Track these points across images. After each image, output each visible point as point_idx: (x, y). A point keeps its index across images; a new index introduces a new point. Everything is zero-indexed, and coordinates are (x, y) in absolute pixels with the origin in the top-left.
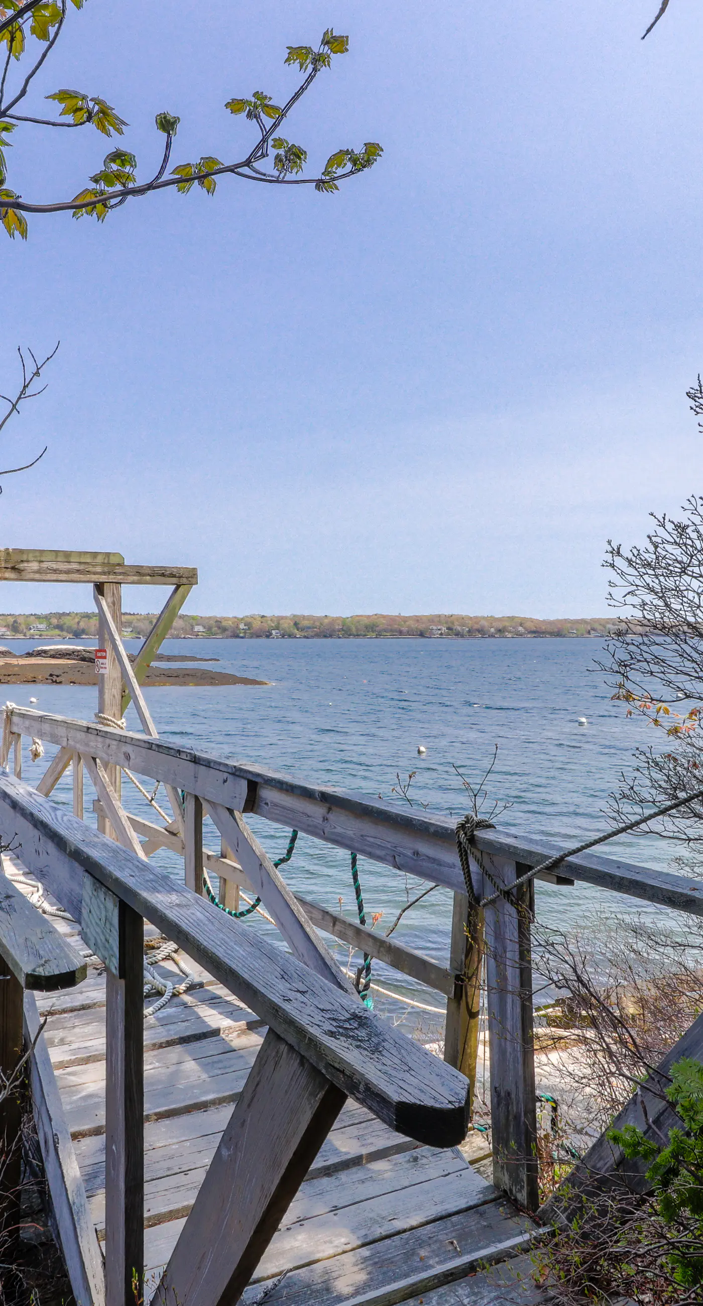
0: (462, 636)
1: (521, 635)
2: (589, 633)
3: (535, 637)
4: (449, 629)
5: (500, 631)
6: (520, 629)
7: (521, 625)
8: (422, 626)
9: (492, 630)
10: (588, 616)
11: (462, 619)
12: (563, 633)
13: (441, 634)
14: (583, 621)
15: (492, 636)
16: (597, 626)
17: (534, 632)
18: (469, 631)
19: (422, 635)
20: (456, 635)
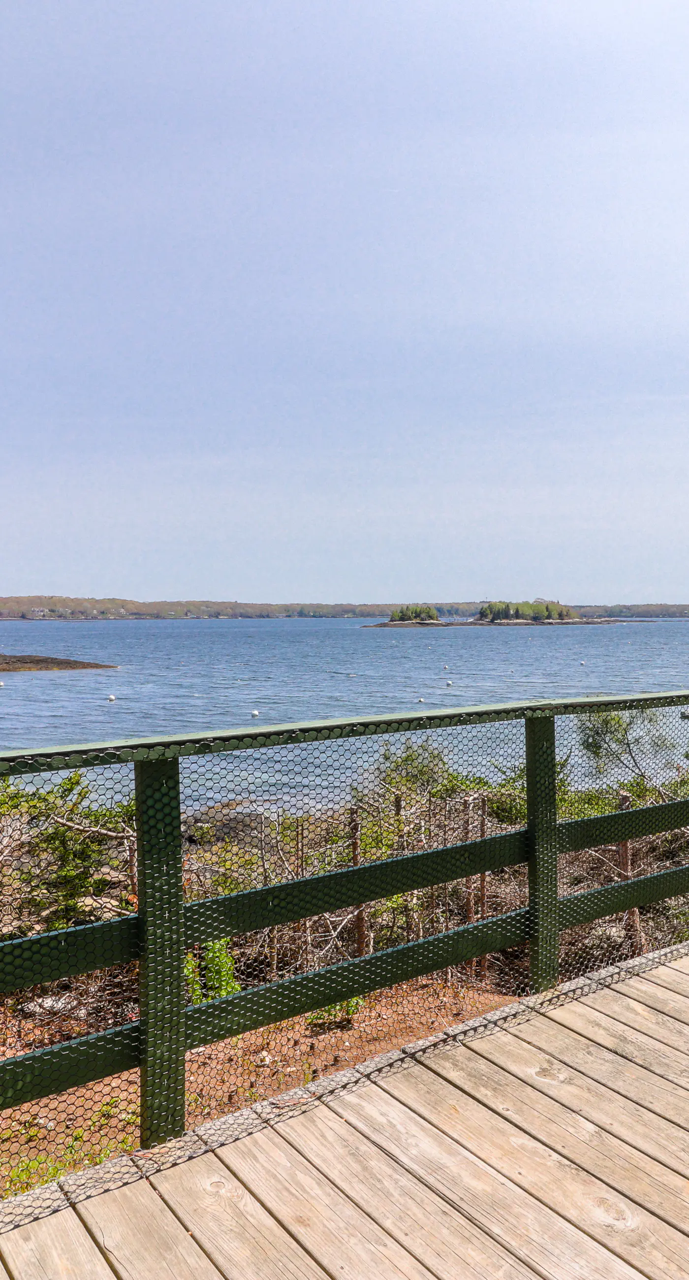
0: (65, 618)
1: (122, 617)
2: (186, 614)
3: (136, 618)
4: (52, 611)
5: (103, 613)
6: (122, 610)
7: (123, 607)
8: (24, 609)
9: (95, 612)
10: (184, 599)
11: (64, 602)
12: (163, 615)
13: (44, 616)
14: (179, 604)
15: (94, 618)
16: (192, 608)
17: (135, 614)
18: (72, 613)
19: (23, 617)
20: (59, 617)
